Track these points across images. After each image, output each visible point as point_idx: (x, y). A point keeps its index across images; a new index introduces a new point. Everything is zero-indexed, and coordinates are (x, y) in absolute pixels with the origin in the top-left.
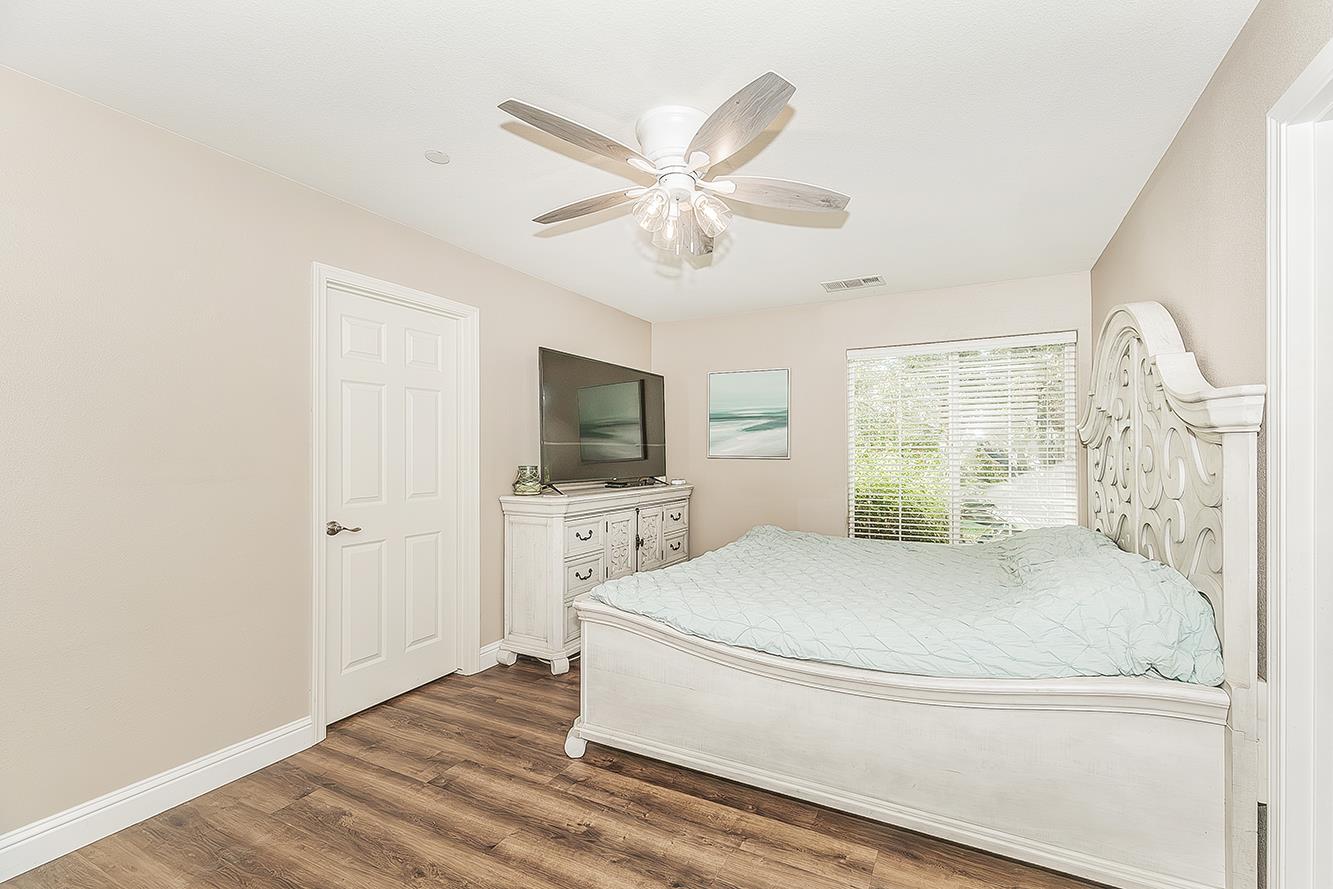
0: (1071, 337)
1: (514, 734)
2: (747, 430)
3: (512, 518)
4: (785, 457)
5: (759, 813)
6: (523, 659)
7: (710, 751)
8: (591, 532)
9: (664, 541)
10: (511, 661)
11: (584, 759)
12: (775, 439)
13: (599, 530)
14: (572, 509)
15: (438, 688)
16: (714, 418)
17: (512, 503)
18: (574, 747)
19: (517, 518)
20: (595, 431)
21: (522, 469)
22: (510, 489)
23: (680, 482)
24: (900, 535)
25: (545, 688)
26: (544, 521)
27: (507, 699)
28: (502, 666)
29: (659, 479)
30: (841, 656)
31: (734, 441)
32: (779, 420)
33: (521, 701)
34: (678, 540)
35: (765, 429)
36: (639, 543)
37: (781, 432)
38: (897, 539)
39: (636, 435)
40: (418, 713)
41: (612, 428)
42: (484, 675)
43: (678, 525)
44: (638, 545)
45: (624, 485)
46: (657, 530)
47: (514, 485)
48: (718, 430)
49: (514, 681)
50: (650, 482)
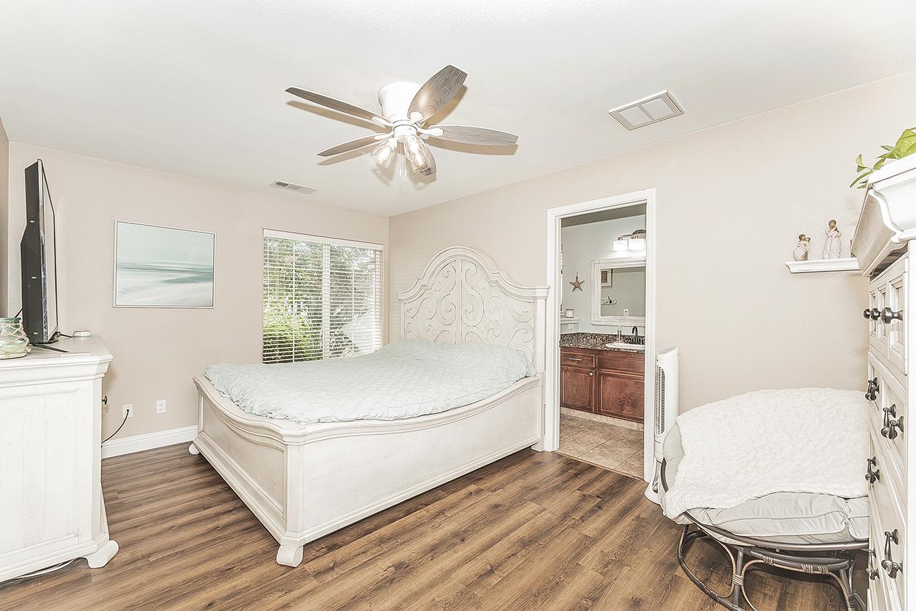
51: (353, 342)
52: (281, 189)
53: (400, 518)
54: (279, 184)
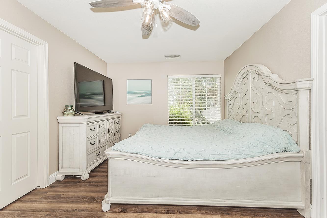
0: (220, 76)
1: (75, 208)
2: (139, 96)
3: (63, 125)
4: (151, 104)
5: (180, 213)
6: (67, 177)
7: (162, 196)
8: (95, 128)
9: (115, 130)
10: (62, 179)
11: (110, 211)
12: (147, 99)
13: (97, 127)
14: (90, 120)
15: (29, 197)
16: (128, 93)
17: (61, 119)
18: (106, 207)
19: (65, 125)
20: (87, 96)
21: (67, 106)
22: (61, 114)
23: (119, 112)
24: (181, 125)
25: (80, 186)
26: (78, 125)
27: (65, 195)
28: (58, 182)
29: (111, 111)
30: (207, 158)
31: (135, 100)
32: (149, 94)
33: (73, 194)
34: (118, 130)
35: (145, 96)
36: (109, 131)
37: (149, 97)
38: (180, 125)
39: (101, 97)
40: (22, 211)
41: (92, 96)
42: (52, 186)
43: (118, 125)
44: (108, 132)
45: (102, 113)
46: (113, 127)
47: (63, 113)
48: (130, 96)
49: (66, 186)
50: (109, 112)
51: (207, 120)
52: (168, 58)
53: (161, 213)
54: (167, 56)
